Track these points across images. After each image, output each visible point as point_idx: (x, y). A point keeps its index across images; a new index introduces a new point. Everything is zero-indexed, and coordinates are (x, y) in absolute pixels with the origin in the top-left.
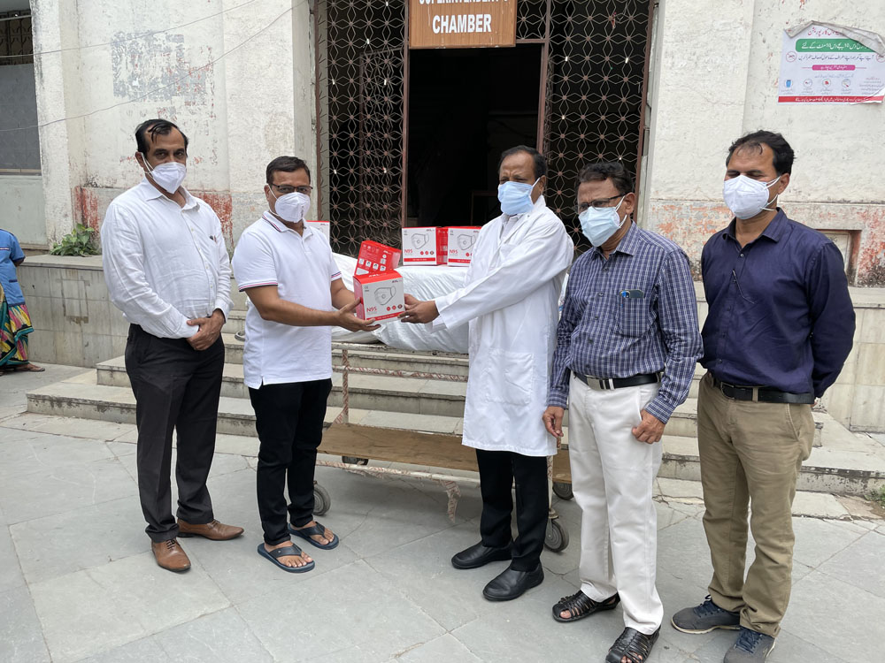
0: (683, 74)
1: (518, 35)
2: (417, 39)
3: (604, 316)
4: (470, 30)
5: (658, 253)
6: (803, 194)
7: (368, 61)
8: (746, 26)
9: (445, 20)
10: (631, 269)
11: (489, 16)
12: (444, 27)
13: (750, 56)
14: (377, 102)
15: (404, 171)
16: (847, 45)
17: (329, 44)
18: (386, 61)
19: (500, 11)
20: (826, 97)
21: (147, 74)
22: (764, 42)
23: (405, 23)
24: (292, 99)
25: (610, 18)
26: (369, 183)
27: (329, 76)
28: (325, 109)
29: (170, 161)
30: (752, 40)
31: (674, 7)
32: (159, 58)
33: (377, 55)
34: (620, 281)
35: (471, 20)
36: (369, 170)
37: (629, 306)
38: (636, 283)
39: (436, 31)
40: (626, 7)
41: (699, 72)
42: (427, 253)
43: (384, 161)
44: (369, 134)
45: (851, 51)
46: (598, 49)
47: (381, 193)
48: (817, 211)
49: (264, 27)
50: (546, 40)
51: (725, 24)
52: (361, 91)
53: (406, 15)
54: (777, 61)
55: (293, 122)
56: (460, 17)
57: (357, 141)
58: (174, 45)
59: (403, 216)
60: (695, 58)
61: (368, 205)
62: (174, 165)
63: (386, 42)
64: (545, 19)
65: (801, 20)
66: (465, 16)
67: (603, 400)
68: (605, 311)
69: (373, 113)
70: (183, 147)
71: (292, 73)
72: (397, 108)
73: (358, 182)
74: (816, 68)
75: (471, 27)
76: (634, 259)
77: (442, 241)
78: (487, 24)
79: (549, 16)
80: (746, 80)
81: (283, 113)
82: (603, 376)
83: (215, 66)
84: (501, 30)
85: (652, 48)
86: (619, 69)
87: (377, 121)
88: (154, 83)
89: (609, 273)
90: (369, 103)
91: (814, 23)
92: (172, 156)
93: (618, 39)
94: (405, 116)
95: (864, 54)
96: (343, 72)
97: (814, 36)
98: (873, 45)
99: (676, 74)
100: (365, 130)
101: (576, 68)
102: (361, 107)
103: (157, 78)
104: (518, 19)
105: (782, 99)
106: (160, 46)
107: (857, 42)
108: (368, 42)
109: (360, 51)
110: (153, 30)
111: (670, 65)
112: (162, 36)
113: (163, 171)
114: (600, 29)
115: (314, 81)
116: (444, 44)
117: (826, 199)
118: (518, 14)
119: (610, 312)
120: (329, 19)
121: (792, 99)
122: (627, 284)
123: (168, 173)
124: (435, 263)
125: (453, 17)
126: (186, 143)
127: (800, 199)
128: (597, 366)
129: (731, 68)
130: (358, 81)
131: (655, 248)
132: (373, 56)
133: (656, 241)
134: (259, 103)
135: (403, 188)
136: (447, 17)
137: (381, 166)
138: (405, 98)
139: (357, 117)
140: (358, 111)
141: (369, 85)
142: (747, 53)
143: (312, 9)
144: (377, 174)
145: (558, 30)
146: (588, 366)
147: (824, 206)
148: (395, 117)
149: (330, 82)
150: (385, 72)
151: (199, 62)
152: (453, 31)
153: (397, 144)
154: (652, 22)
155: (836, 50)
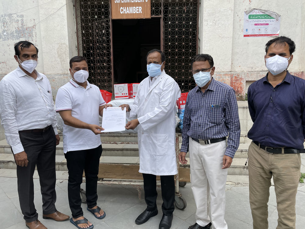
0: (211, 27)
1: (152, 14)
2: (114, 16)
3: (204, 115)
4: (134, 13)
5: (225, 90)
6: (253, 69)
7: (96, 24)
8: (232, 10)
9: (125, 9)
10: (214, 96)
11: (141, 7)
12: (125, 11)
13: (233, 21)
14: (100, 39)
15: (112, 64)
16: (266, 17)
17: (81, 18)
18: (103, 24)
19: (145, 6)
20: (259, 35)
21: (10, 30)
22: (238, 16)
23: (110, 10)
24: (67, 38)
25: (184, 8)
26: (99, 69)
27: (82, 30)
28: (81, 42)
29: (30, 59)
30: (234, 15)
31: (206, 4)
32: (14, 24)
33: (100, 22)
34: (210, 101)
35: (134, 9)
36: (99, 64)
37: (215, 111)
38: (216, 102)
39: (122, 13)
40: (190, 4)
41: (216, 27)
42: (124, 94)
43: (104, 61)
44: (98, 51)
45: (267, 18)
46: (180, 19)
47: (104, 73)
48: (259, 75)
49: (55, 11)
50: (162, 16)
51: (224, 10)
52: (94, 35)
53: (110, 7)
54: (242, 22)
55: (68, 47)
56: (130, 8)
57: (94, 54)
58: (20, 19)
59: (113, 81)
60: (215, 22)
61: (99, 77)
62: (32, 61)
63: (103, 17)
64: (161, 8)
65: (250, 8)
66: (132, 7)
67: (206, 148)
68: (204, 113)
69: (99, 43)
70: (36, 53)
71: (67, 28)
72: (108, 41)
73: (95, 69)
74: (256, 25)
75: (134, 11)
76: (215, 92)
77: (130, 89)
78: (140, 10)
79: (162, 8)
80: (232, 29)
81: (64, 44)
82: (206, 139)
83: (36, 26)
84: (145, 13)
85: (199, 19)
86: (188, 26)
87: (101, 46)
88: (12, 33)
89: (205, 98)
90: (97, 40)
91: (254, 9)
92: (31, 57)
93: (187, 15)
94: (111, 44)
95: (271, 20)
96: (87, 28)
97: (254, 14)
98: (274, 16)
99: (209, 27)
100: (96, 50)
101: (173, 26)
102: (95, 41)
103: (14, 31)
104: (151, 9)
105: (245, 36)
106: (15, 19)
107: (269, 15)
108: (96, 17)
109: (93, 21)
110: (12, 13)
111: (206, 24)
112: (15, 16)
113: (27, 64)
114: (181, 12)
115: (76, 32)
116: (125, 17)
117: (261, 70)
118: (151, 7)
119: (207, 114)
120: (81, 8)
121: (248, 36)
122: (213, 102)
123: (29, 64)
124: (128, 98)
125: (128, 8)
126: (37, 51)
127: (253, 70)
128: (203, 135)
129: (227, 25)
130: (93, 31)
131: (223, 88)
132: (98, 22)
133: (223, 85)
134: (55, 40)
135: (112, 71)
136: (125, 8)
137: (103, 63)
138: (111, 37)
139: (93, 45)
140: (93, 43)
141: (97, 33)
142: (233, 20)
143: (74, 5)
144: (102, 66)
145: (166, 12)
146: (199, 135)
147: (261, 73)
148: (108, 45)
149: (82, 32)
150: (103, 28)
151: (30, 25)
152: (128, 13)
153: (109, 55)
154: (199, 10)
155: (262, 18)
